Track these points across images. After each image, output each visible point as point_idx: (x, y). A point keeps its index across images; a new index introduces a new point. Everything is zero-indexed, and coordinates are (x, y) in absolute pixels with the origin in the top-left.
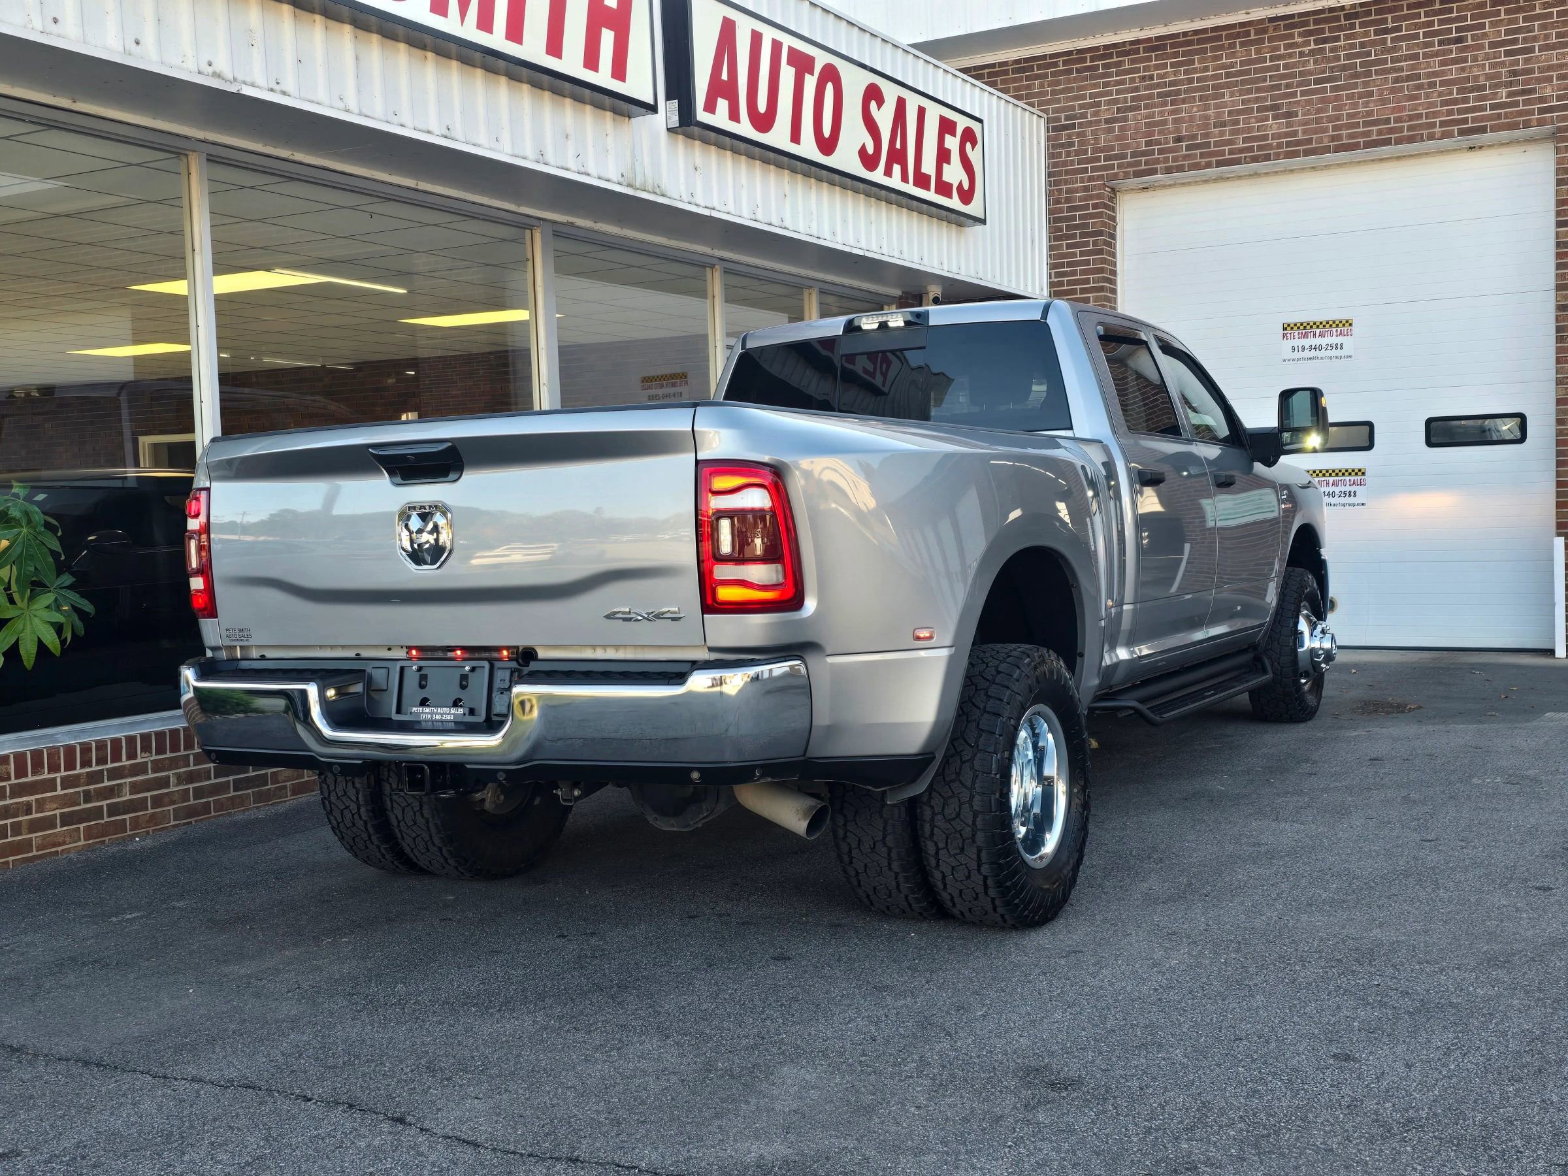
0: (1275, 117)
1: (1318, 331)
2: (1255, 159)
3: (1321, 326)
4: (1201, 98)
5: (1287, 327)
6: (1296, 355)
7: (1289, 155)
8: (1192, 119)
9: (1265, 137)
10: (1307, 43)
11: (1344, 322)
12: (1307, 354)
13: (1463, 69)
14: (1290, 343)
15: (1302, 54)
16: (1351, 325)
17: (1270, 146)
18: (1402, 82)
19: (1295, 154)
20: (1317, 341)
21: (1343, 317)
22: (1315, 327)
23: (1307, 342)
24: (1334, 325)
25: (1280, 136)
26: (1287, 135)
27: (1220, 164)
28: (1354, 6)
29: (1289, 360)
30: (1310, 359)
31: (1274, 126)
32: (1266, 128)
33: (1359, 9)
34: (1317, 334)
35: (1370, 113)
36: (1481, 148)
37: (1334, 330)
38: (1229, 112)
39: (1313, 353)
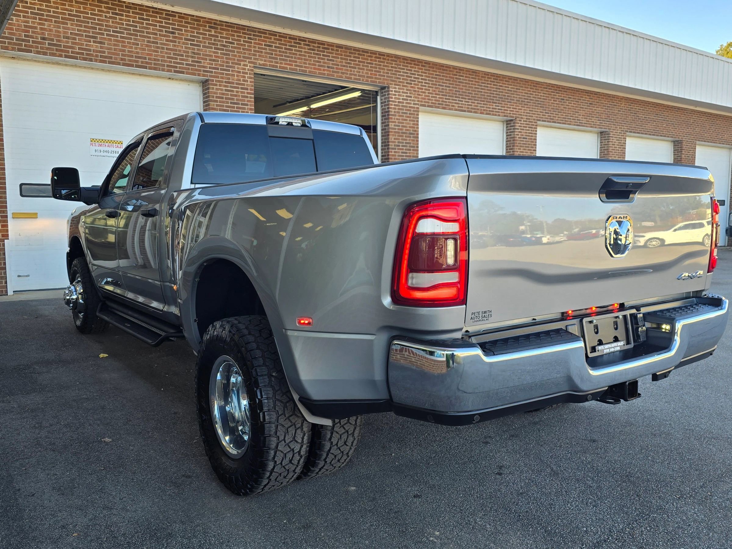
0: (94, 42)
1: (107, 144)
2: (85, 59)
3: (108, 142)
4: (55, 22)
5: (92, 140)
6: (97, 154)
7: (101, 61)
8: (51, 30)
9: (90, 50)
10: (109, 13)
11: (119, 142)
12: (102, 154)
13: (175, 46)
14: (94, 148)
15: (106, 17)
16: (122, 143)
17: (92, 55)
18: (151, 43)
19: (104, 62)
20: (107, 149)
21: (119, 140)
22: (105, 142)
23: (102, 148)
24: (114, 143)
25: (97, 51)
26: (100, 52)
27: (66, 57)
28: (129, 3)
29: (94, 156)
30: (104, 156)
31: (94, 46)
32: (90, 46)
33: (131, 5)
34: (107, 146)
35: (138, 53)
36: (173, 79)
37: (115, 145)
38: (71, 33)
39: (105, 154)
